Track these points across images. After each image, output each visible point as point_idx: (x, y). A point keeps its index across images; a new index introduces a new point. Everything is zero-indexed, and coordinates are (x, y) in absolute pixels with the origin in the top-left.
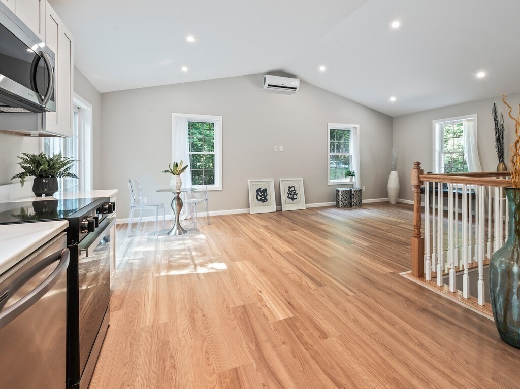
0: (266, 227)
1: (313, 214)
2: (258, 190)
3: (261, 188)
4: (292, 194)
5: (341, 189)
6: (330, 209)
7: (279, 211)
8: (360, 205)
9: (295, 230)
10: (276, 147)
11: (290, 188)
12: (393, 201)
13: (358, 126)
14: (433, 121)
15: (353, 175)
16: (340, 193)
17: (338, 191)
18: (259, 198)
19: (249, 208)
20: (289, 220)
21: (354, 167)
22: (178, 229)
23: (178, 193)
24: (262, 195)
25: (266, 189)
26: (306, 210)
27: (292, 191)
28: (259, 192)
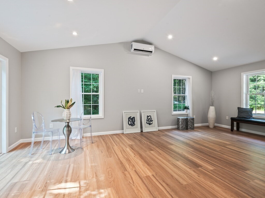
1: (163, 135)
5: (181, 118)
6: (174, 131)
8: (193, 128)
9: (152, 150)
10: (139, 90)
11: (148, 117)
12: (211, 126)
13: (191, 77)
14: (242, 73)
15: (188, 109)
16: (180, 121)
17: (178, 119)
20: (147, 140)
21: (188, 103)
22: (68, 149)
23: (68, 123)
25: (134, 118)
26: (158, 131)
27: (149, 118)
28: (130, 120)
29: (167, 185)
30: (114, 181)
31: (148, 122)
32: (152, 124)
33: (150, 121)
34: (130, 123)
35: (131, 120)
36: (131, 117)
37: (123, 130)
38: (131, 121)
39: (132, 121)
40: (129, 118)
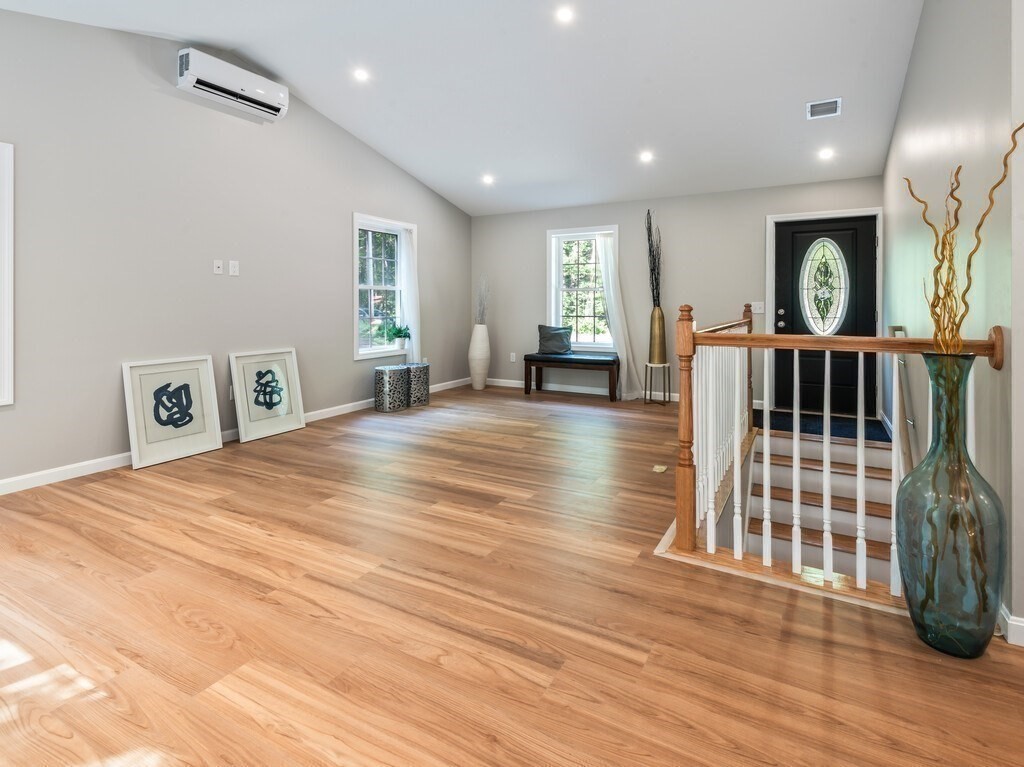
0: (224, 505)
1: (336, 439)
2: (159, 394)
3: (168, 385)
4: (266, 393)
5: (387, 369)
6: (366, 418)
7: (232, 442)
8: (425, 401)
9: (328, 496)
10: (218, 263)
11: (260, 375)
12: (478, 386)
13: (414, 227)
14: (548, 232)
15: (407, 336)
16: (386, 378)
17: (379, 375)
18: (164, 414)
19: (128, 449)
20: (284, 468)
24: (175, 407)
25: (186, 387)
26: (308, 429)
27: (268, 382)
29: (443, 573)
31: (261, 398)
32: (279, 402)
33: (271, 394)
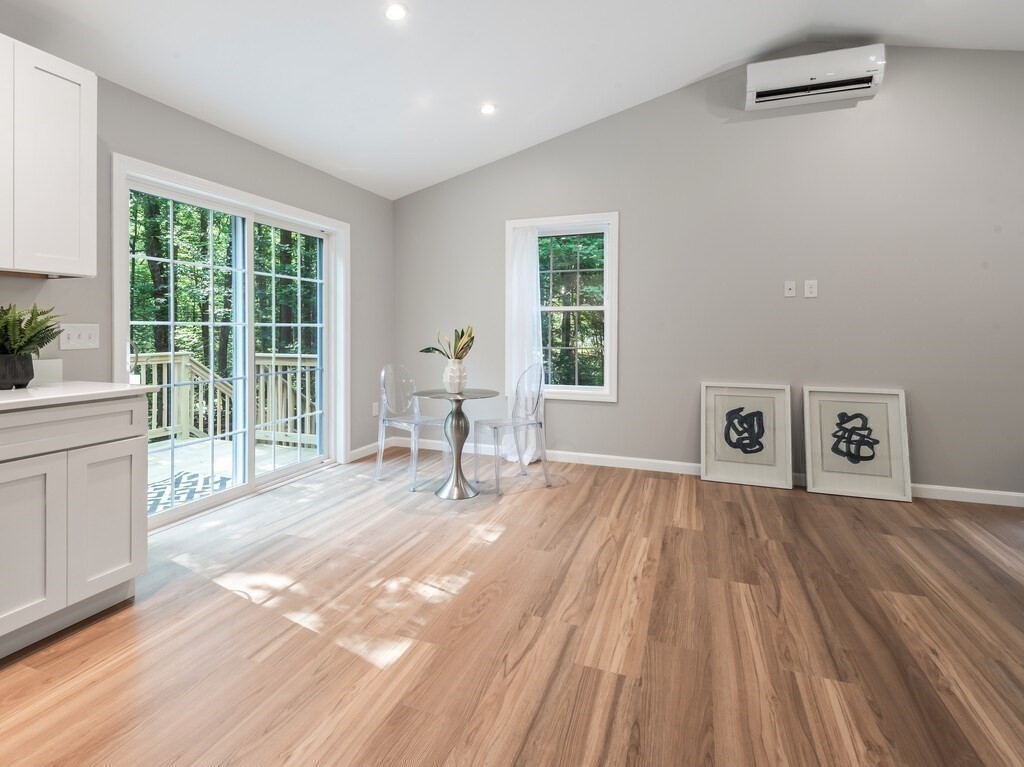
4: (855, 441)
10: (790, 284)
11: (844, 418)
23: (459, 402)
24: (745, 432)
25: (759, 415)
27: (854, 429)
28: (736, 421)
30: (465, 628)
31: (843, 446)
32: (871, 458)
33: (859, 444)
34: (734, 437)
35: (742, 426)
36: (741, 409)
37: (699, 462)
38: (741, 429)
39: (746, 430)
40: (732, 415)
